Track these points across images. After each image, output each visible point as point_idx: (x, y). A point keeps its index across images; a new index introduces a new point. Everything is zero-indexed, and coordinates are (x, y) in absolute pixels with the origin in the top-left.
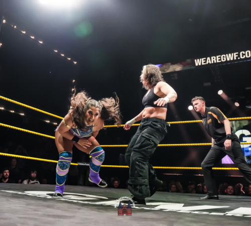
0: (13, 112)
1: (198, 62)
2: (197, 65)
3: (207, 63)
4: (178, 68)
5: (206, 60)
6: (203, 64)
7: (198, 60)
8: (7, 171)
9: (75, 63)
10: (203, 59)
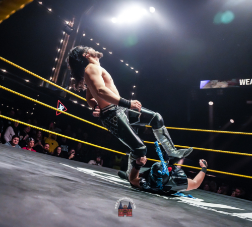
0: (84, 106)
1: (242, 82)
2: (241, 84)
3: (251, 84)
4: (224, 85)
5: (250, 81)
6: (247, 84)
7: (243, 80)
8: (73, 150)
9: (137, 72)
10: (247, 80)
